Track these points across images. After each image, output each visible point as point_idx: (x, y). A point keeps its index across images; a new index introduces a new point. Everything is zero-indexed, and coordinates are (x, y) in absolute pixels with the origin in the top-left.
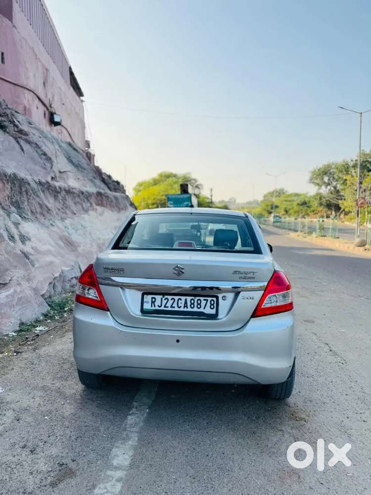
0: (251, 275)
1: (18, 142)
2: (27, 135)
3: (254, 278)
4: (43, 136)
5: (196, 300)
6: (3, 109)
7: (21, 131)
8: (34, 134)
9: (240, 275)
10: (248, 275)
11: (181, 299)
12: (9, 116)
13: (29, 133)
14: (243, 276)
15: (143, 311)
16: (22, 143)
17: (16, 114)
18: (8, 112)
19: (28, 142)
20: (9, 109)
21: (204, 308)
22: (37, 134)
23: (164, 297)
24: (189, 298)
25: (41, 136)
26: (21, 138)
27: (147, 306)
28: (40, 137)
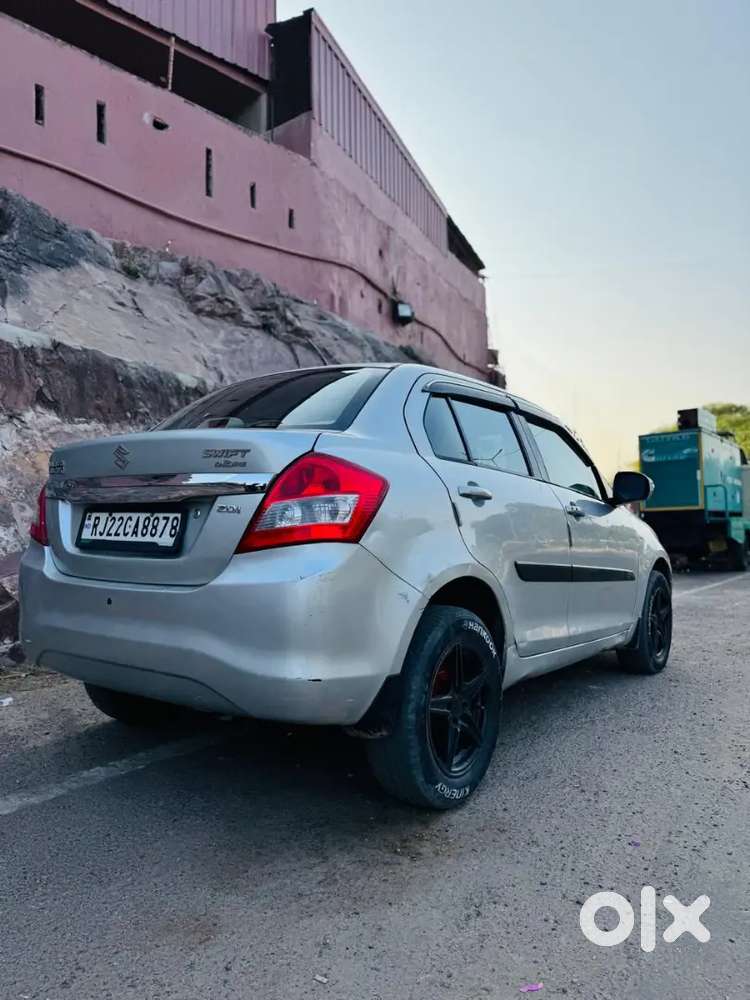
0: (238, 458)
1: (292, 350)
2: (310, 336)
3: (244, 464)
4: (340, 336)
5: (152, 519)
6: (269, 297)
7: (298, 332)
8: (323, 335)
9: (217, 460)
10: (232, 460)
11: (130, 518)
12: (281, 308)
13: (314, 333)
14: (222, 460)
15: (80, 543)
16: (299, 349)
17: (294, 305)
18: (278, 302)
19: (310, 347)
20: (282, 296)
21: (160, 536)
22: (329, 333)
23: (110, 515)
24: (142, 516)
25: (338, 337)
26: (297, 342)
27: (87, 535)
28: (336, 339)
